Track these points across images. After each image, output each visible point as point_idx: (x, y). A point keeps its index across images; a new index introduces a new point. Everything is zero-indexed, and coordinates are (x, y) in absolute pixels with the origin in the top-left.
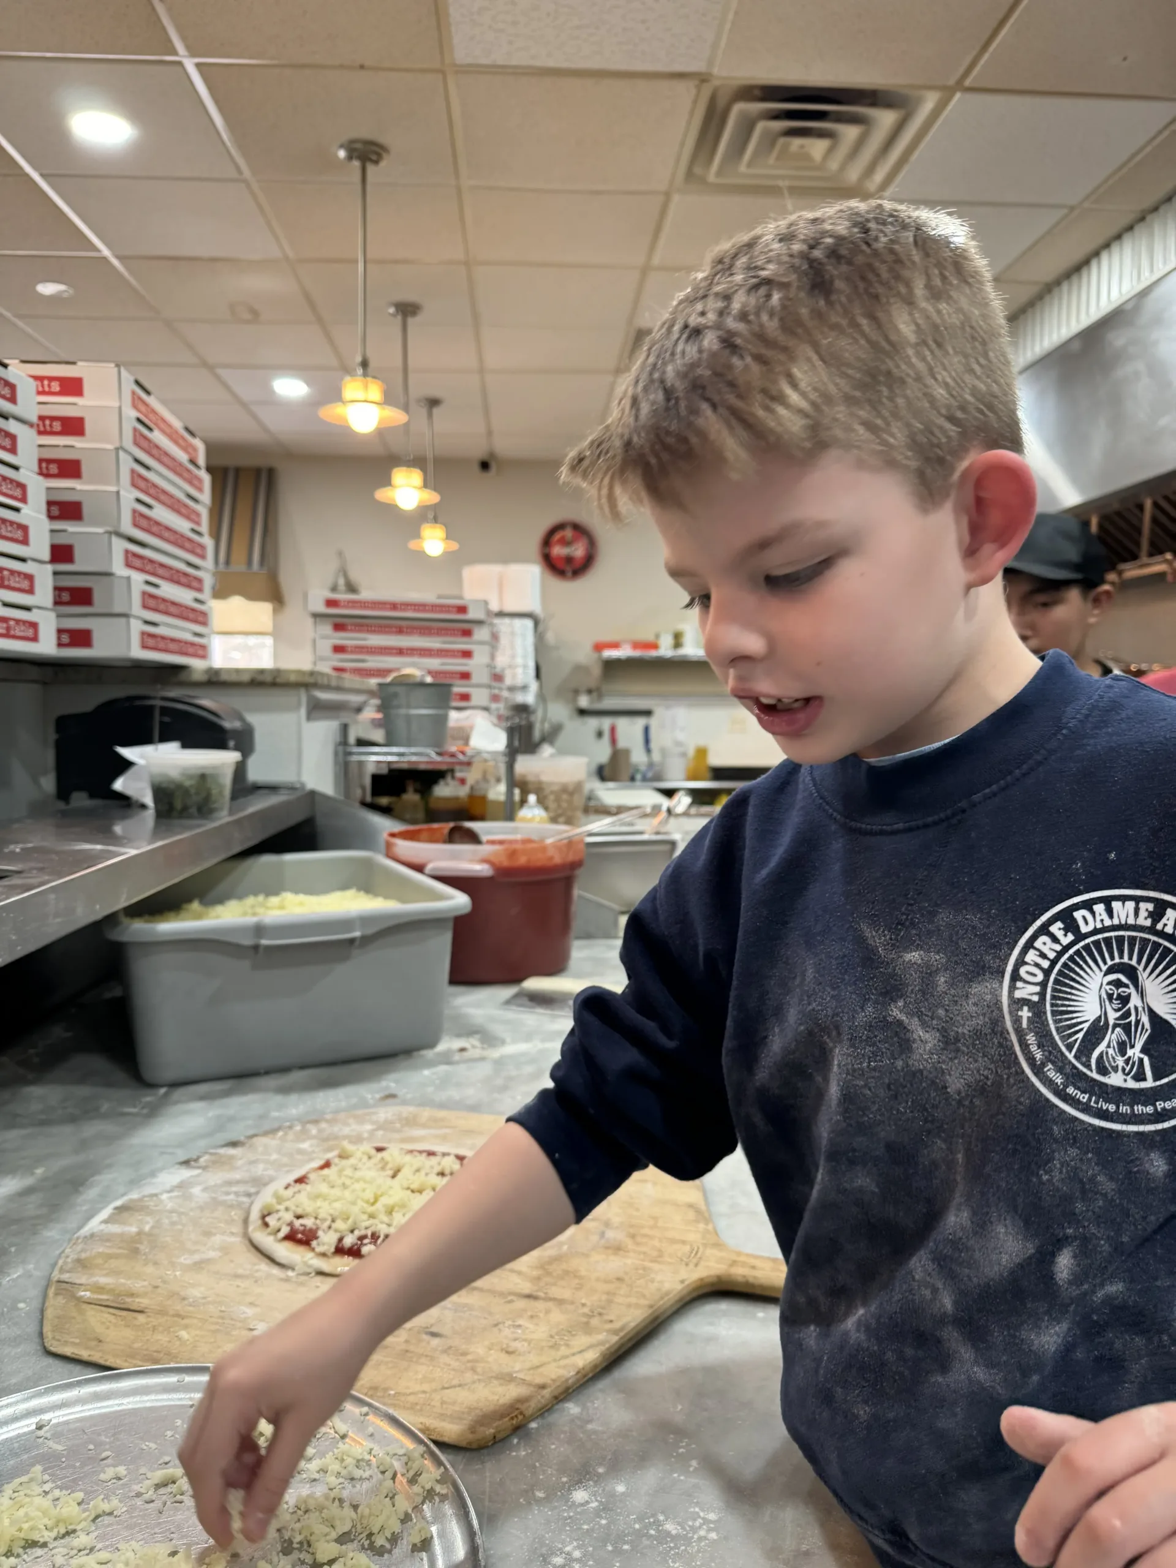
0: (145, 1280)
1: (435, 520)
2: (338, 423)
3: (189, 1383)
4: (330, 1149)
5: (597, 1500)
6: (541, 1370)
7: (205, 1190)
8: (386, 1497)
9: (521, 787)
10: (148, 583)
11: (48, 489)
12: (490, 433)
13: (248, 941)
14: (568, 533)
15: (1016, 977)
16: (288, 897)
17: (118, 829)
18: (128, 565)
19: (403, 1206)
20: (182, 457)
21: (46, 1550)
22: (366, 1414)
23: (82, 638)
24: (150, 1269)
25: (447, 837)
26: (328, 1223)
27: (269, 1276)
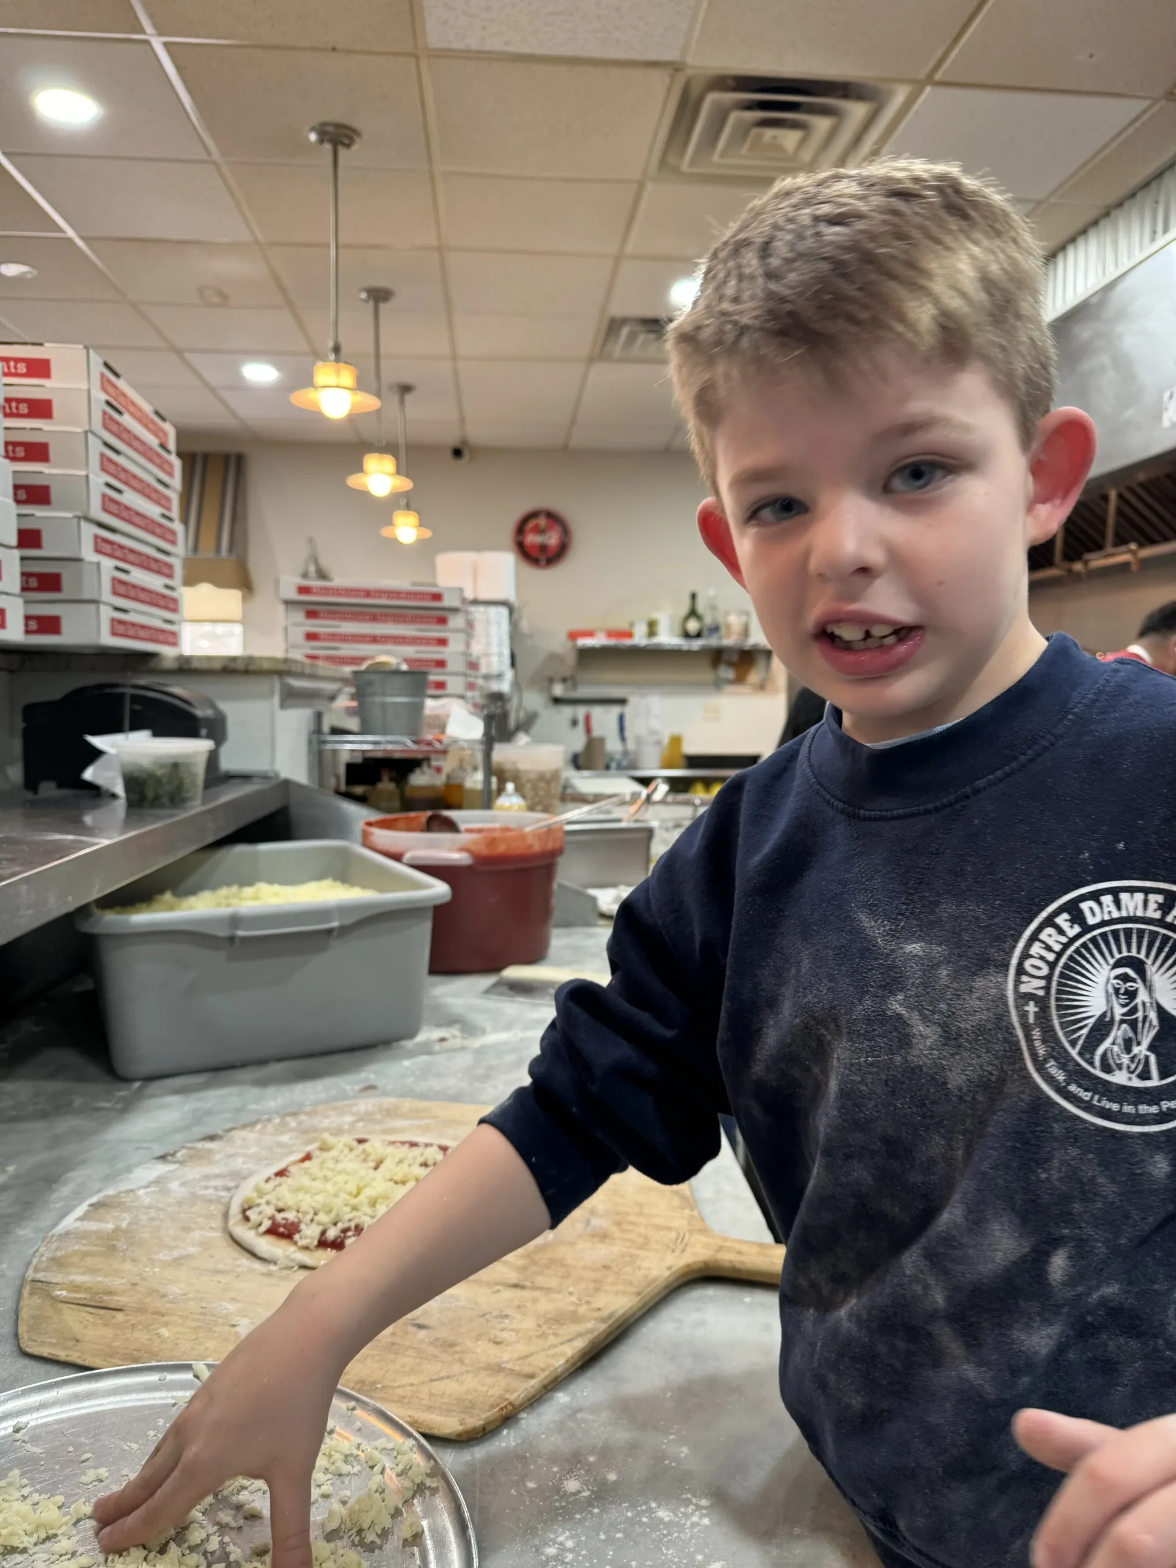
0: (123, 1278)
1: (408, 507)
2: (311, 409)
3: (171, 1381)
4: (310, 1142)
5: (588, 1489)
6: (530, 1359)
7: (183, 1184)
8: (376, 1491)
9: (499, 776)
10: (118, 568)
11: (15, 472)
12: (462, 420)
13: (223, 933)
14: (542, 521)
15: (1021, 971)
16: (263, 888)
17: (88, 819)
18: (98, 550)
19: (386, 1197)
20: (153, 441)
21: (26, 1556)
22: (353, 1409)
23: (50, 625)
24: (128, 1266)
25: (425, 827)
26: (309, 1216)
27: (251, 1271)
